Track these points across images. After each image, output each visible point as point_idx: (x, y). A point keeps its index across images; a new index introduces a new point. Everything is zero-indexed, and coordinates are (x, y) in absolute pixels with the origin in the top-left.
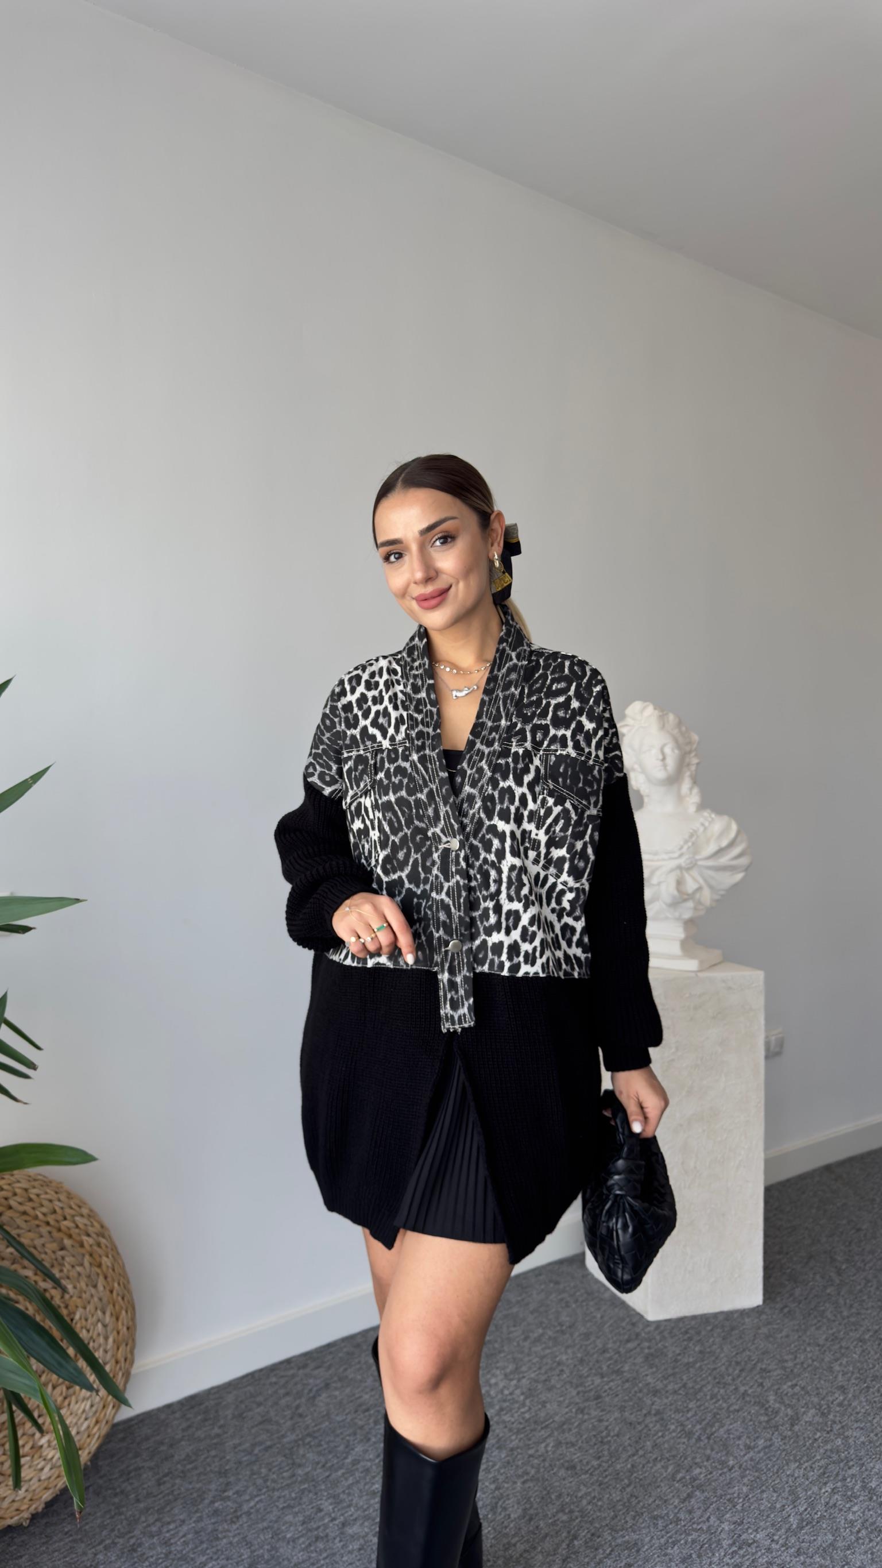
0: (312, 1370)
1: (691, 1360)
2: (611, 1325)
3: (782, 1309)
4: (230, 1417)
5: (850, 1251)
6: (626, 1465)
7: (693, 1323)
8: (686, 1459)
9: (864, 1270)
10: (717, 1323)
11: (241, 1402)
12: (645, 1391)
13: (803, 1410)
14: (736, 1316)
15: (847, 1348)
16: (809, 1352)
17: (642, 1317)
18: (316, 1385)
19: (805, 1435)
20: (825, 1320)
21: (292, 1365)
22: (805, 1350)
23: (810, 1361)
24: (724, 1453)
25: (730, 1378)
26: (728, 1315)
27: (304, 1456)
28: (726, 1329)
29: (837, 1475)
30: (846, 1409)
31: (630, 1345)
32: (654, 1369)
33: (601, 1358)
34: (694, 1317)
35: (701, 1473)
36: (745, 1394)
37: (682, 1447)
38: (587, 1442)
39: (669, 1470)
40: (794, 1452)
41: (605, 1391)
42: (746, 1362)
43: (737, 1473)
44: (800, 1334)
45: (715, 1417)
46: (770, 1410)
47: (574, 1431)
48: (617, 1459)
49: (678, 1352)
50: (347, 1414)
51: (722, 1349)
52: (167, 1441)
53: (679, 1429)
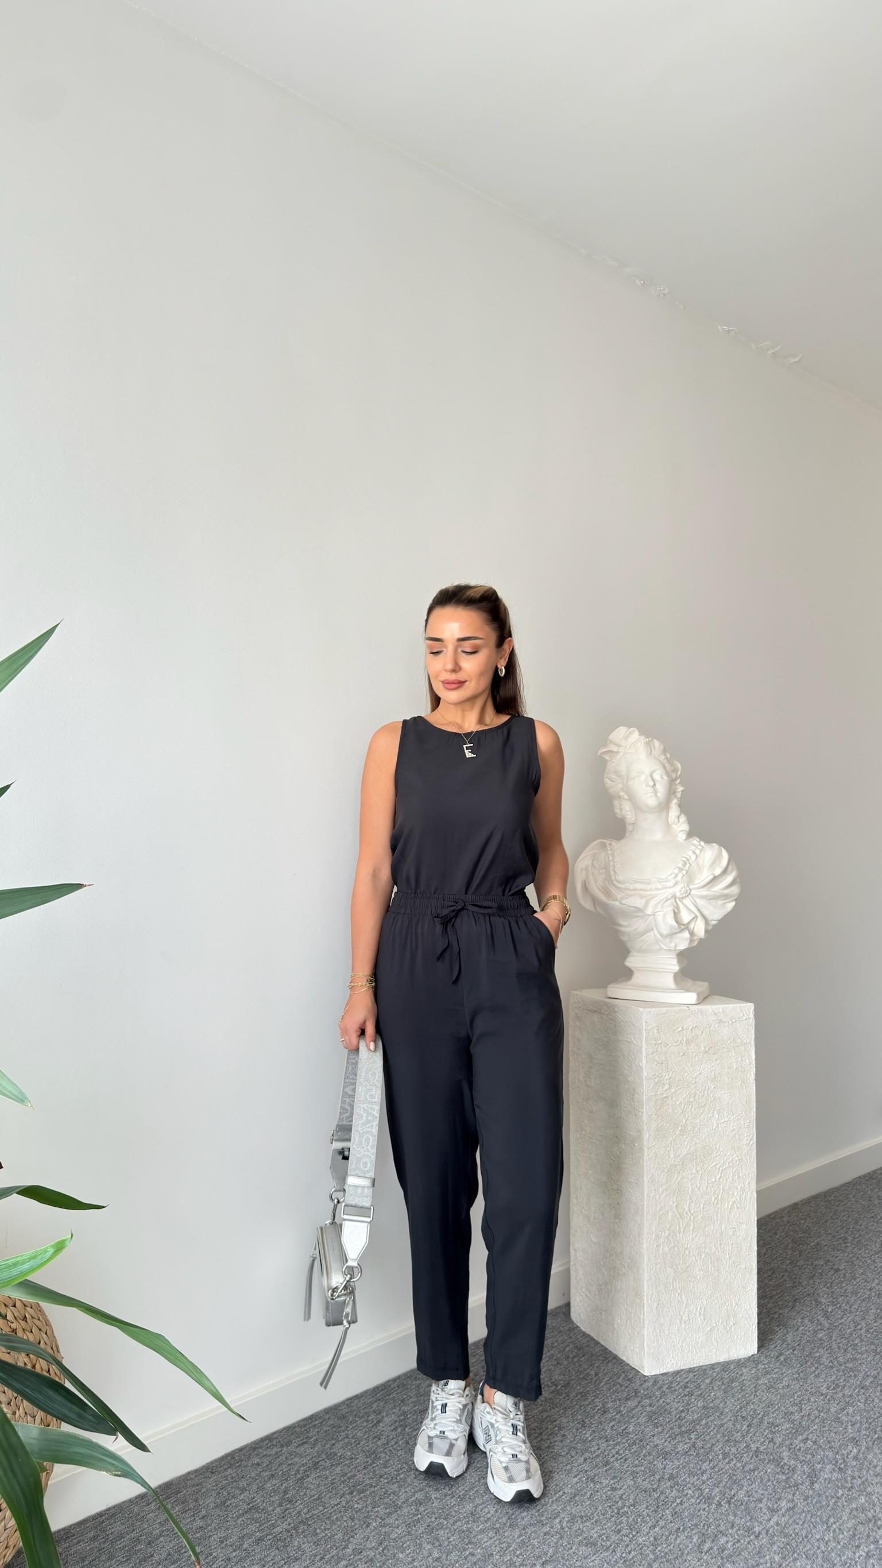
0: (297, 1447)
1: (696, 1417)
2: (606, 1384)
3: (777, 1358)
4: (212, 1505)
5: (833, 1292)
6: (649, 1538)
7: (691, 1375)
8: (709, 1526)
9: (849, 1313)
10: (715, 1374)
11: (222, 1489)
12: (654, 1453)
13: (820, 1465)
14: (732, 1366)
15: (851, 1396)
16: (814, 1402)
17: (638, 1371)
18: (303, 1465)
19: (827, 1494)
20: (823, 1366)
21: (274, 1442)
22: (809, 1400)
23: (816, 1412)
24: (748, 1518)
25: (739, 1434)
26: (725, 1366)
27: (299, 1548)
28: (724, 1382)
29: (868, 1536)
30: (862, 1464)
31: (631, 1404)
32: (660, 1429)
33: (603, 1419)
34: (691, 1370)
35: (727, 1542)
36: (757, 1452)
37: (704, 1514)
38: (604, 1515)
39: (695, 1540)
40: (819, 1513)
41: (614, 1456)
42: (751, 1416)
43: (765, 1540)
44: (801, 1384)
45: (731, 1477)
46: (788, 1467)
47: (587, 1504)
48: (637, 1532)
49: (683, 1408)
50: (341, 1497)
51: (726, 1403)
52: (145, 1537)
53: (697, 1496)
